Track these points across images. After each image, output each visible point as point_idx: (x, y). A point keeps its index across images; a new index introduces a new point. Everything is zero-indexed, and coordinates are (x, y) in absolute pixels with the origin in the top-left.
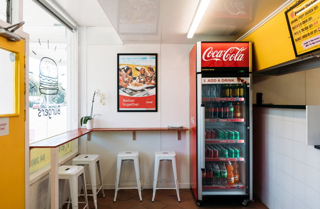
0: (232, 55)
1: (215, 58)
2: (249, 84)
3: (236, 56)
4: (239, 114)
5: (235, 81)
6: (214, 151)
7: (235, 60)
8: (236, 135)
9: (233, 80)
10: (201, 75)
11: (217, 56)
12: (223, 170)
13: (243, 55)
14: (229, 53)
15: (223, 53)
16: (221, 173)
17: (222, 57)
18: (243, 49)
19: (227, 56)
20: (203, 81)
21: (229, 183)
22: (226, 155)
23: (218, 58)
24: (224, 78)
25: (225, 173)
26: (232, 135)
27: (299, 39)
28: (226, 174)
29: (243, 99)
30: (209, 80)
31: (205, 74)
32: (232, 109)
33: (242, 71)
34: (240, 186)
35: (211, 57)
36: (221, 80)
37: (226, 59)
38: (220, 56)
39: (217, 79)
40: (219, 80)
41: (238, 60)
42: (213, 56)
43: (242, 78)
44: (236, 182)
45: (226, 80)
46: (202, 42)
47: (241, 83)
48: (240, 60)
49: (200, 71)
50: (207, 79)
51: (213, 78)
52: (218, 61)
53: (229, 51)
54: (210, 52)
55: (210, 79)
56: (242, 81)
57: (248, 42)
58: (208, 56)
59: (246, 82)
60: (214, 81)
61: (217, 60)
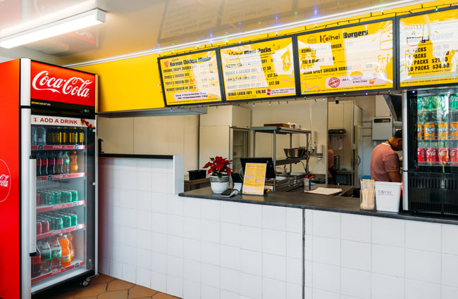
0: (75, 88)
1: (52, 87)
2: (94, 128)
3: (80, 89)
4: (76, 167)
5: (78, 123)
6: (42, 223)
7: (78, 95)
8: (74, 195)
9: (75, 122)
10: (29, 110)
11: (55, 85)
12: (56, 248)
13: (88, 90)
14: (70, 84)
15: (63, 83)
16: (53, 252)
17: (62, 88)
18: (88, 83)
19: (68, 88)
20: (33, 120)
21: (65, 263)
22: (60, 226)
23: (56, 88)
24: (64, 118)
25: (59, 251)
26: (69, 196)
27: (171, 90)
28: (60, 253)
29: (82, 147)
30: (42, 120)
31: (35, 110)
32: (68, 161)
33: (86, 111)
34: (80, 262)
35: (45, 86)
36: (59, 121)
37: (67, 91)
38: (58, 87)
39: (54, 118)
40: (57, 121)
41: (82, 95)
42: (48, 85)
43: (86, 120)
44: (73, 259)
45: (66, 121)
46: (32, 60)
47: (85, 126)
48: (85, 96)
49: (29, 105)
50: (39, 117)
51: (49, 117)
52: (56, 92)
53: (72, 81)
54: (44, 78)
55: (44, 117)
56: (87, 123)
57: (94, 75)
58: (41, 84)
59: (91, 125)
60: (49, 120)
61: (54, 91)
